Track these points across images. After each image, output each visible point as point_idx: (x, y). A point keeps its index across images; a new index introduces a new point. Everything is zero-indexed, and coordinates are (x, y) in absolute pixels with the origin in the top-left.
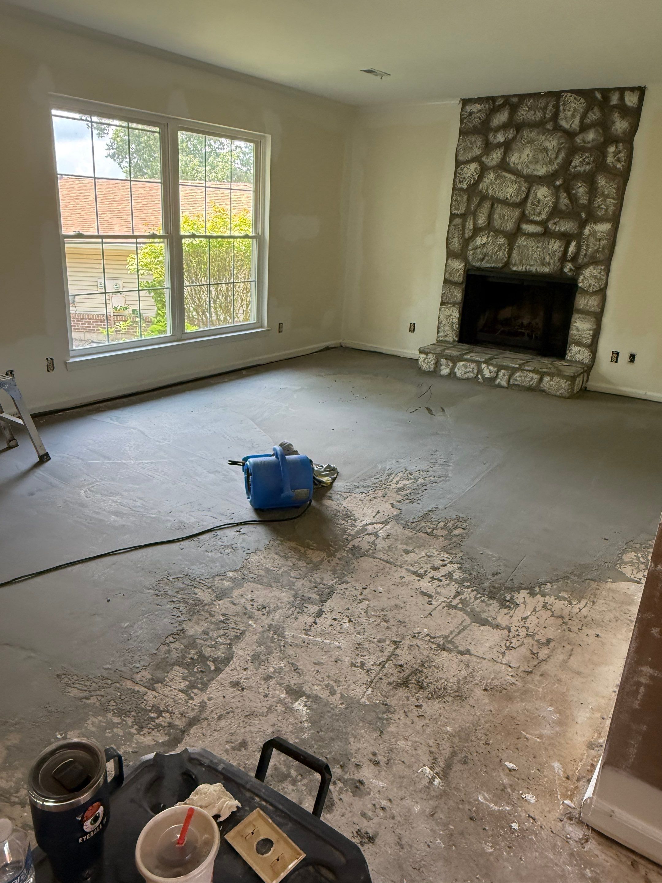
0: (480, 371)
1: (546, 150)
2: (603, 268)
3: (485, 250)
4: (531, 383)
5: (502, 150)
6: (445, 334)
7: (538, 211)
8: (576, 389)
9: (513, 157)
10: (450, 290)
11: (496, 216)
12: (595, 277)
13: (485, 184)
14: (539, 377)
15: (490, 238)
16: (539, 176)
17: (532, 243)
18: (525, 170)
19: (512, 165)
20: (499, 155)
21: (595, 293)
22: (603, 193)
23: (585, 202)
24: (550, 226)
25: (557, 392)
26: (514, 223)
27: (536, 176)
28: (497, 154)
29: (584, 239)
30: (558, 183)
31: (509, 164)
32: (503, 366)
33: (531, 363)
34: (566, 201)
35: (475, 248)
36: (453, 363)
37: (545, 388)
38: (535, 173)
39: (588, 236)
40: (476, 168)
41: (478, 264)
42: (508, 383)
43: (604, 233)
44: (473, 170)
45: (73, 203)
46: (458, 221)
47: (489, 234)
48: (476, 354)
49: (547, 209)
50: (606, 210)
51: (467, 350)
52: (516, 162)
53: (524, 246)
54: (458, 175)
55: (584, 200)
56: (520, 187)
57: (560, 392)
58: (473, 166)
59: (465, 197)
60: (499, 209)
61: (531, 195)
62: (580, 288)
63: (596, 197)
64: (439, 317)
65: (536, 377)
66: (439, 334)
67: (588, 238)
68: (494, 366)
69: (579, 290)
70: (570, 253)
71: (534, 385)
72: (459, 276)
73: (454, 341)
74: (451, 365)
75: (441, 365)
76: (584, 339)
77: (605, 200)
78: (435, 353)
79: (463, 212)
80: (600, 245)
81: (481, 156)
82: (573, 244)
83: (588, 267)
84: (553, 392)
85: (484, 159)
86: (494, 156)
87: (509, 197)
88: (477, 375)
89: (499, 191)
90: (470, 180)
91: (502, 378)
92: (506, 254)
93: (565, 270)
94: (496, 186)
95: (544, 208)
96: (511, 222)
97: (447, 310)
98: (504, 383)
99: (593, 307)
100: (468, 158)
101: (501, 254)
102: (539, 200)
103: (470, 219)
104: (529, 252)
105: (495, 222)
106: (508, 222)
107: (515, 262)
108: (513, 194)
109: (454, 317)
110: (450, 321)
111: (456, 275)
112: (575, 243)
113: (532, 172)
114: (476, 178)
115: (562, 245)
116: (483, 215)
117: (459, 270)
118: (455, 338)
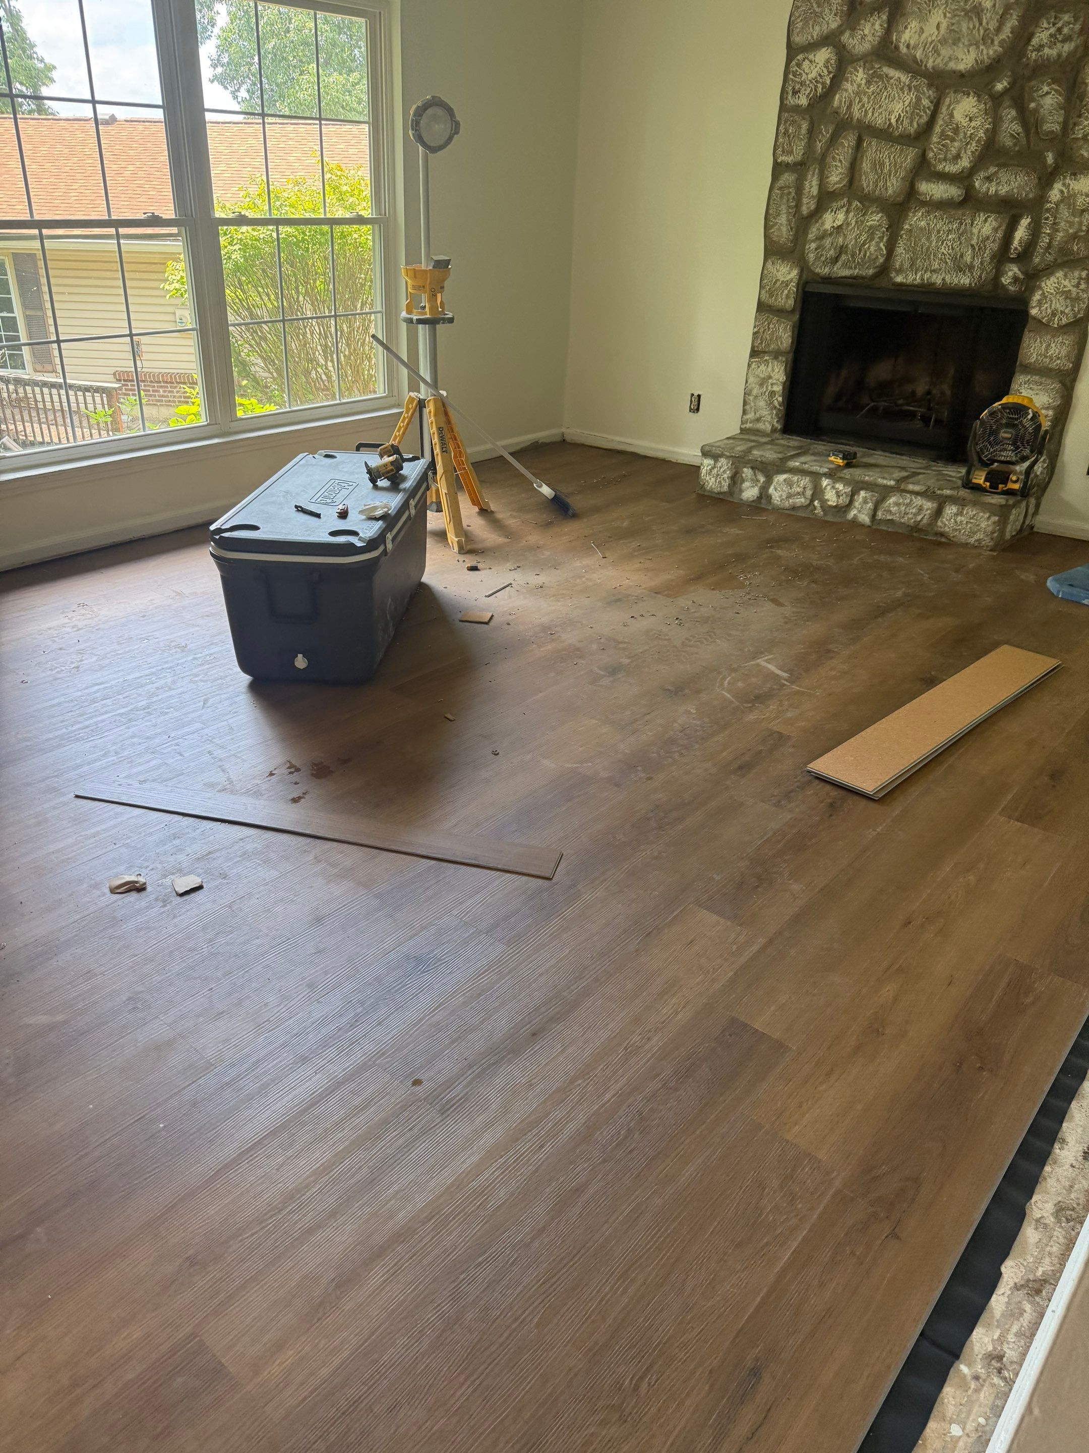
0: (818, 492)
1: (975, 11)
2: (1084, 274)
3: (840, 240)
4: (919, 518)
5: (885, 17)
6: (758, 415)
7: (954, 151)
8: (1010, 530)
9: (907, 31)
10: (769, 324)
11: (866, 166)
12: (1067, 295)
13: (845, 94)
14: (935, 505)
15: (851, 215)
16: (960, 71)
17: (938, 223)
18: (931, 60)
19: (904, 50)
20: (877, 27)
21: (1064, 329)
23: (1056, 128)
24: (977, 184)
25: (970, 537)
26: (903, 179)
27: (954, 72)
28: (873, 25)
29: (1048, 210)
30: (999, 87)
31: (897, 48)
32: (863, 482)
33: (920, 477)
34: (1016, 127)
35: (821, 238)
36: (765, 476)
37: (947, 529)
38: (952, 65)
39: (1057, 204)
40: (828, 61)
41: (825, 271)
42: (873, 516)
44: (821, 64)
45: (131, 168)
46: (788, 178)
47: (850, 205)
48: (813, 458)
49: (973, 146)
51: (796, 448)
52: (912, 42)
53: (921, 229)
54: (791, 76)
55: (1052, 125)
56: (919, 99)
57: (977, 537)
58: (823, 55)
59: (805, 126)
60: (873, 150)
61: (942, 116)
62: (1034, 318)
63: (1080, 116)
64: (747, 382)
65: (929, 506)
66: (746, 417)
67: (1057, 209)
68: (847, 483)
69: (1030, 325)
70: (1016, 243)
71: (925, 521)
72: (788, 297)
73: (774, 430)
74: (762, 479)
75: (743, 481)
78: (732, 457)
79: (799, 158)
80: (1081, 223)
81: (840, 31)
82: (1025, 222)
83: (1052, 274)
84: (963, 539)
85: (845, 38)
86: (866, 32)
87: (893, 121)
88: (812, 501)
89: (874, 109)
90: (816, 87)
91: (861, 508)
92: (884, 248)
93: (1003, 280)
94: (869, 98)
95: (967, 144)
96: (897, 178)
97: (763, 367)
98: (865, 519)
99: (1058, 358)
100: (812, 37)
101: (872, 249)
102: (958, 127)
103: (814, 173)
104: (931, 243)
105: (864, 178)
106: (890, 177)
107: (902, 265)
108: (902, 115)
109: (774, 381)
110: (767, 390)
111: (781, 293)
112: (1029, 220)
113: (946, 64)
114: (828, 82)
115: (999, 227)
116: (839, 164)
117: (787, 284)
118: (775, 423)
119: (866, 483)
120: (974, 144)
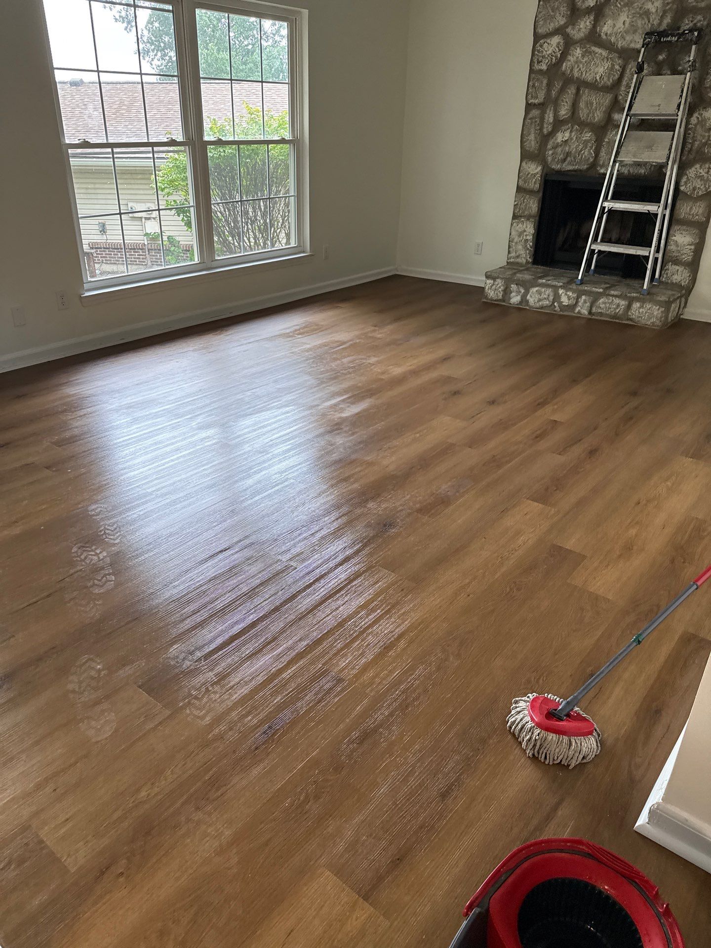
0: (557, 297)
1: (647, 13)
3: (567, 149)
4: (617, 311)
5: (592, 18)
6: (517, 254)
8: (671, 316)
9: (606, 26)
10: (524, 200)
11: (582, 105)
12: (701, 178)
13: (569, 63)
14: (627, 303)
15: (573, 134)
18: (620, 43)
19: (604, 37)
20: (588, 23)
21: (701, 198)
25: (648, 321)
26: (604, 112)
27: (634, 49)
28: (585, 22)
29: (690, 129)
30: (661, 57)
31: (600, 35)
32: (584, 291)
33: (617, 286)
35: (555, 147)
36: (525, 289)
37: (634, 317)
38: (633, 45)
39: (696, 125)
40: (559, 43)
41: (558, 167)
42: (590, 313)
44: (554, 45)
46: (535, 112)
47: (572, 128)
48: (553, 277)
51: (542, 273)
52: (609, 32)
54: (536, 53)
56: (613, 65)
57: (652, 321)
58: (556, 40)
59: (545, 82)
60: (587, 96)
61: (627, 75)
62: (683, 192)
63: (708, 74)
64: (510, 234)
65: (623, 303)
66: (510, 255)
67: (695, 130)
68: (574, 292)
69: (680, 196)
71: (621, 312)
72: (535, 183)
73: (527, 262)
74: (523, 291)
75: (511, 292)
76: (683, 256)
78: (504, 278)
79: (542, 100)
80: (709, 136)
81: (566, 26)
83: (693, 166)
84: (644, 322)
85: (569, 30)
86: (581, 26)
87: (598, 78)
88: (553, 303)
89: (586, 71)
90: (552, 59)
91: (583, 306)
92: (593, 153)
94: (583, 65)
96: (601, 112)
97: (520, 225)
98: (585, 312)
99: (697, 215)
100: (549, 29)
101: (586, 153)
103: (550, 110)
105: (580, 112)
106: (596, 111)
107: (603, 163)
108: (603, 74)
109: (527, 234)
110: (523, 239)
111: (532, 181)
114: (559, 56)
116: (566, 104)
117: (535, 175)
118: (528, 259)
119: (586, 291)
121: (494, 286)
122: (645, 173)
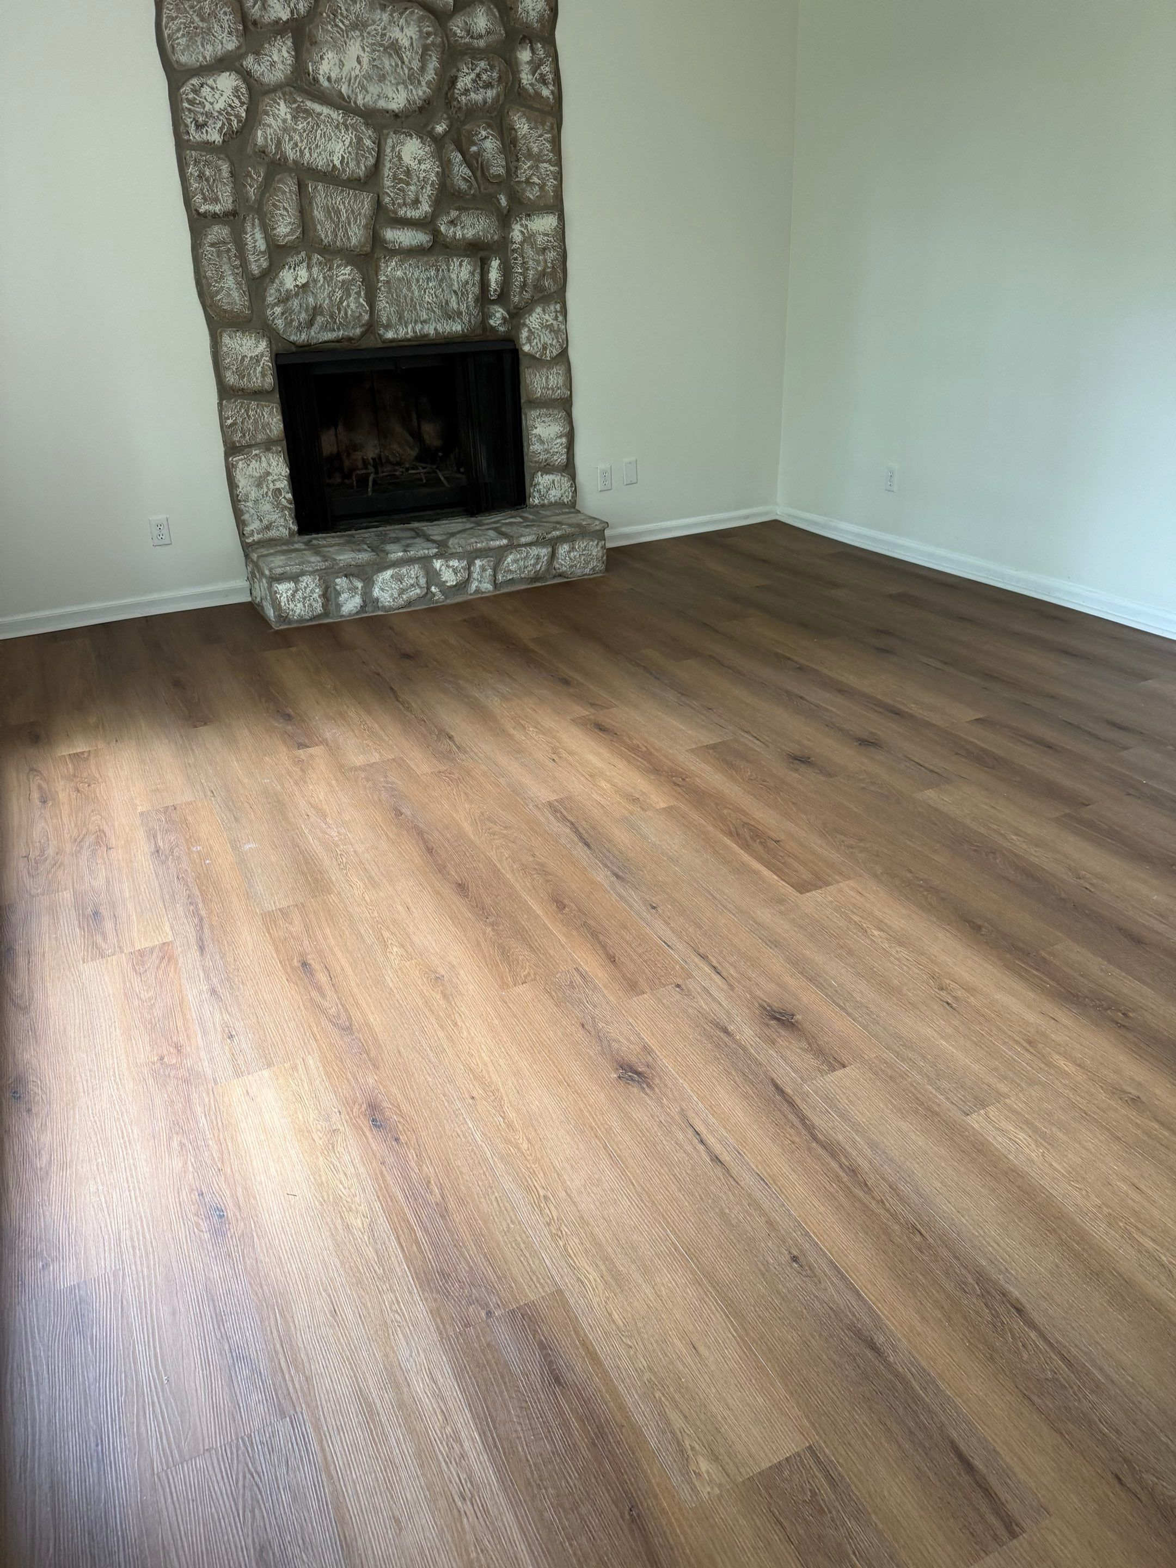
0: (432, 576)
1: (394, 48)
2: (555, 307)
3: (310, 300)
4: (539, 567)
5: (289, 43)
6: (265, 522)
7: (411, 195)
9: (325, 62)
10: (247, 411)
11: (318, 214)
12: (550, 328)
13: (269, 130)
14: (550, 549)
15: (315, 270)
16: (393, 111)
17: (414, 272)
18: (359, 97)
19: (326, 84)
20: (285, 53)
21: (554, 361)
22: (529, 150)
23: (502, 171)
24: (443, 228)
25: (586, 568)
26: (366, 227)
27: (388, 111)
28: (280, 51)
29: (514, 251)
30: (440, 129)
31: (316, 80)
32: (477, 550)
34: (465, 171)
35: (285, 299)
36: (363, 581)
37: (564, 569)
38: (382, 104)
39: (522, 244)
40: (236, 89)
41: (302, 338)
42: (495, 584)
43: (547, 235)
44: (228, 92)
46: (220, 232)
47: (310, 259)
49: (428, 190)
50: (542, 187)
52: (333, 76)
53: (399, 280)
54: (183, 105)
55: (498, 168)
56: (360, 140)
58: (227, 82)
59: (225, 167)
60: (321, 196)
61: (388, 158)
62: (527, 355)
63: (518, 159)
64: (232, 487)
65: (544, 552)
66: (245, 530)
67: (522, 249)
68: (460, 557)
69: (525, 359)
70: (493, 285)
71: (543, 568)
72: (263, 375)
73: (291, 534)
74: (359, 585)
75: (338, 594)
76: (555, 458)
77: (535, 167)
79: (230, 207)
80: (546, 261)
81: (239, 54)
82: (495, 264)
83: (532, 309)
84: (580, 573)
85: (250, 63)
86: (273, 58)
87: (337, 163)
88: (428, 588)
89: (310, 148)
90: (229, 120)
91: (482, 577)
92: (365, 303)
93: (492, 322)
94: (301, 136)
95: (422, 188)
96: (359, 226)
97: (254, 464)
98: (487, 586)
99: (558, 388)
100: (205, 58)
101: (353, 306)
102: (408, 169)
103: (253, 225)
104: (413, 293)
105: (319, 227)
106: (349, 225)
107: (389, 320)
108: (345, 156)
109: (276, 477)
110: (269, 489)
111: (255, 371)
112: (498, 262)
113: (375, 102)
114: (244, 115)
115: (474, 270)
116: (285, 213)
117: (257, 359)
118: (291, 526)
119: (480, 550)
120: (429, 188)
121: (300, 593)
122: (463, 330)
